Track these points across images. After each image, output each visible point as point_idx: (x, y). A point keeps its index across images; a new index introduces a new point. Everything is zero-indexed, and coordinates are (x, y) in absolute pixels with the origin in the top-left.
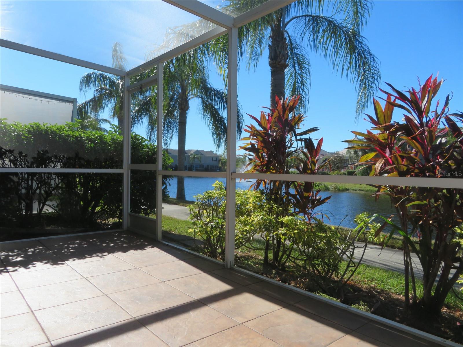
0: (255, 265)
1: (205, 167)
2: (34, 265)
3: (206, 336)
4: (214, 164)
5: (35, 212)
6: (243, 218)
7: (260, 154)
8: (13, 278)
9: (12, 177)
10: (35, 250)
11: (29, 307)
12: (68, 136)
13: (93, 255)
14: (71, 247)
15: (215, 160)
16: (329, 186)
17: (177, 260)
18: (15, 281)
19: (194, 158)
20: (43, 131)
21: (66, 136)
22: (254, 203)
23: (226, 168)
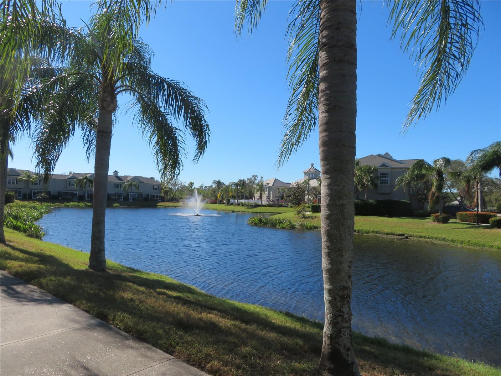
1: (144, 196)
4: (155, 192)
15: (156, 189)
16: (294, 223)
19: (131, 185)
23: (169, 197)
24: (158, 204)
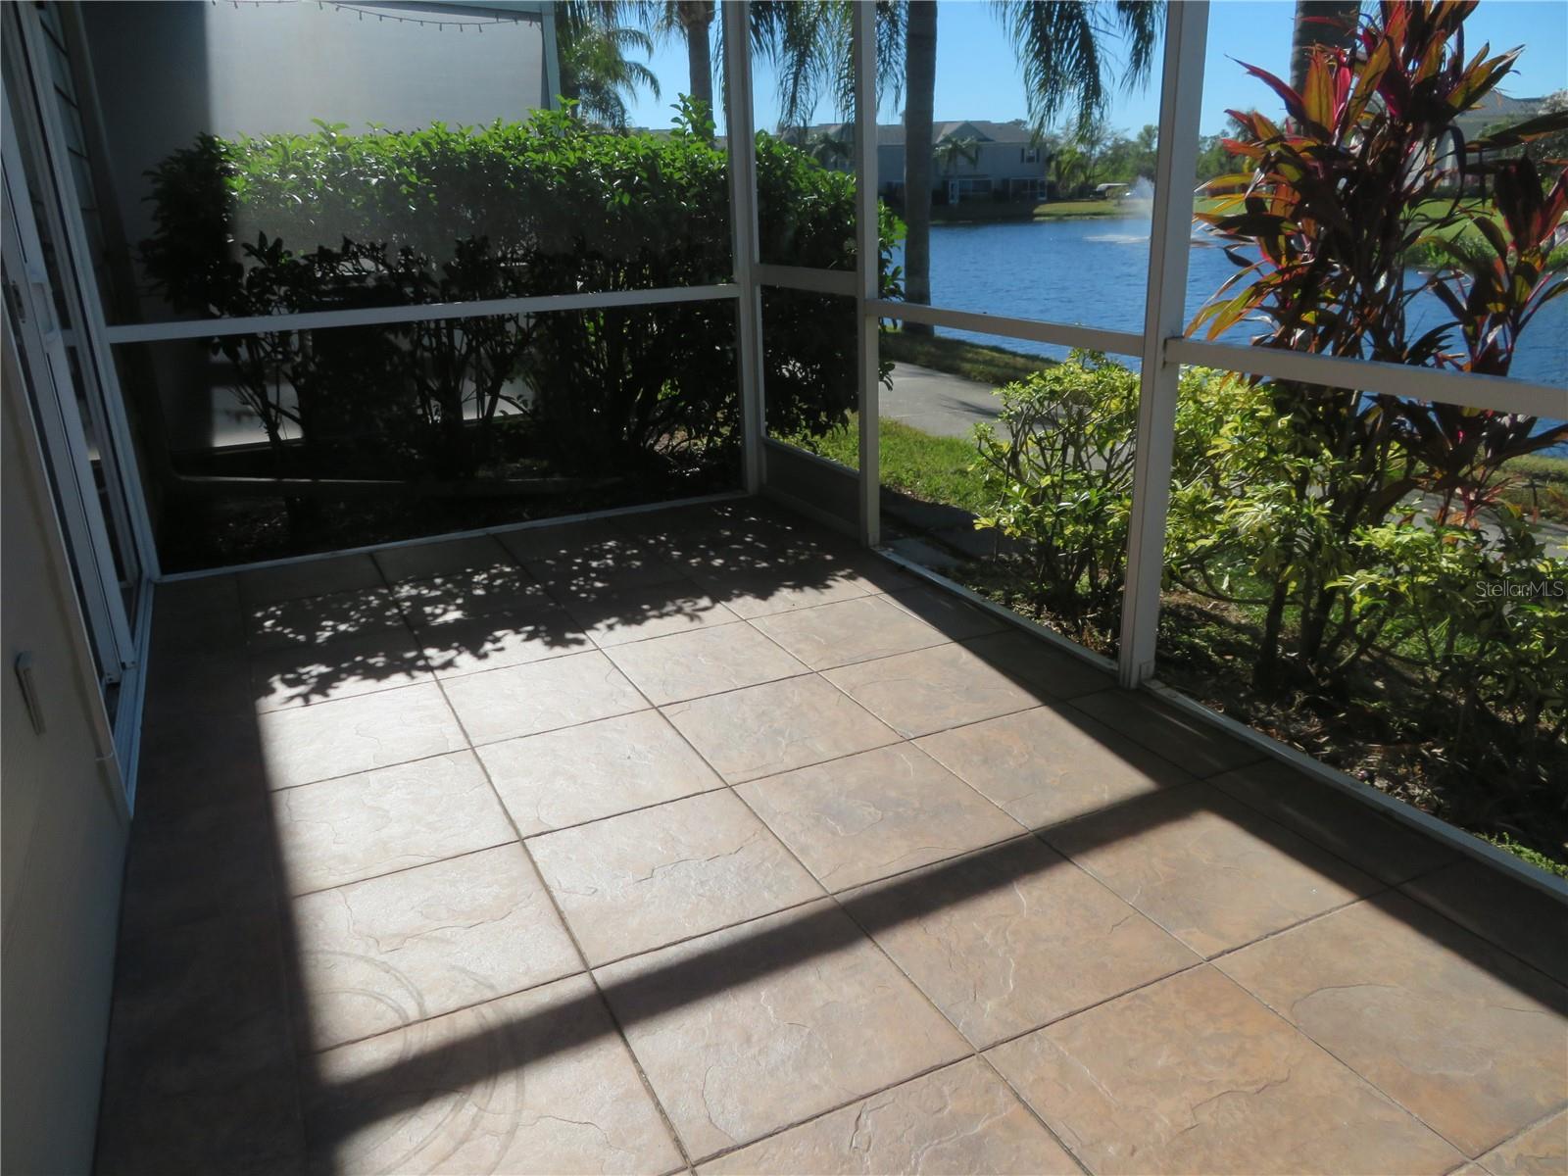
0: (1221, 654)
1: (993, 187)
2: (499, 645)
3: (1083, 1006)
4: (1029, 172)
5: (470, 415)
6: (1190, 491)
7: (1281, 240)
8: (447, 693)
9: (392, 337)
10: (491, 578)
11: (512, 822)
12: (544, 169)
13: (664, 606)
14: (594, 570)
15: (1031, 159)
17: (945, 639)
18: (454, 707)
19: (955, 151)
20: (462, 161)
21: (539, 169)
22: (1240, 438)
23: (1072, 185)
24: (1037, 211)
